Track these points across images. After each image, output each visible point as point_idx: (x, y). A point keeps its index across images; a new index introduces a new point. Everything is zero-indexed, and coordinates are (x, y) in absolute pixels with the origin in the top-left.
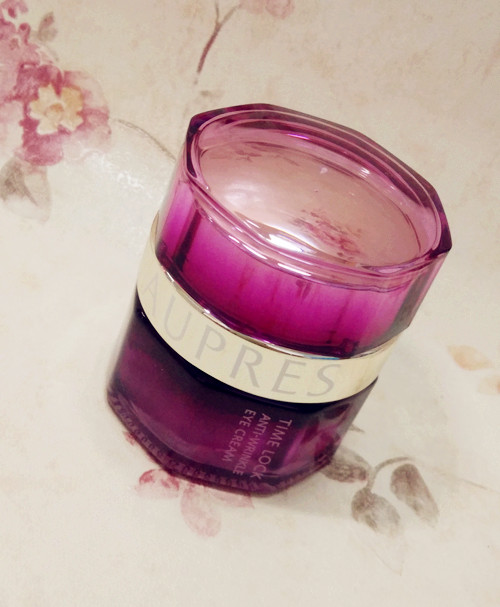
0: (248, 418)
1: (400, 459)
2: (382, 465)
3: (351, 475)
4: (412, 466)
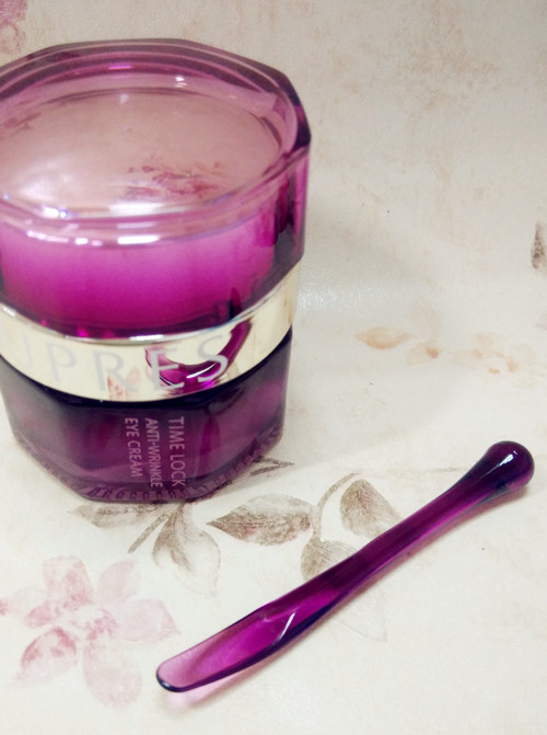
0: (133, 427)
1: (345, 480)
2: (326, 498)
3: (291, 530)
4: (362, 481)
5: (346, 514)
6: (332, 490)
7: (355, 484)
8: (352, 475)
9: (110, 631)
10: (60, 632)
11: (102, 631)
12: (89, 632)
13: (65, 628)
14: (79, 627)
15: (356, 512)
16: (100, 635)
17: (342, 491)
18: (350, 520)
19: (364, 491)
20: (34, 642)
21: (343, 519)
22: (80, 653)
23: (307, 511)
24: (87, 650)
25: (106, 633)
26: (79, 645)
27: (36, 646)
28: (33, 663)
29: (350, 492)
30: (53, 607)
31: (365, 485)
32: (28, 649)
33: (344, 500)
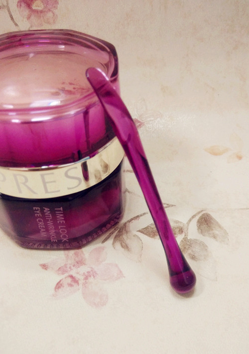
2: (190, 220)
4: (207, 214)
5: (199, 227)
6: (193, 217)
7: (204, 215)
8: (202, 211)
9: (94, 276)
10: (71, 277)
11: (90, 276)
12: (84, 276)
13: (74, 275)
14: (80, 275)
15: (204, 226)
16: (89, 278)
17: (197, 218)
18: (201, 230)
19: (208, 218)
20: (60, 281)
21: (198, 229)
22: (81, 285)
23: (182, 226)
24: (84, 284)
25: (92, 277)
26: (80, 282)
27: (61, 283)
28: (60, 290)
29: (201, 218)
30: (68, 266)
31: (208, 215)
32: (57, 284)
33: (198, 221)
